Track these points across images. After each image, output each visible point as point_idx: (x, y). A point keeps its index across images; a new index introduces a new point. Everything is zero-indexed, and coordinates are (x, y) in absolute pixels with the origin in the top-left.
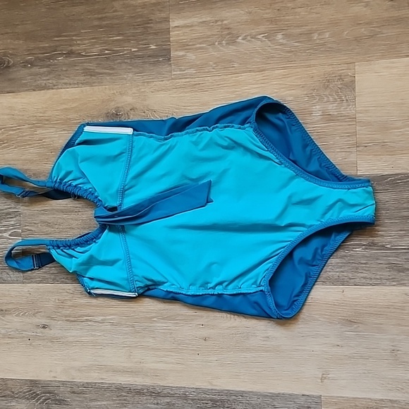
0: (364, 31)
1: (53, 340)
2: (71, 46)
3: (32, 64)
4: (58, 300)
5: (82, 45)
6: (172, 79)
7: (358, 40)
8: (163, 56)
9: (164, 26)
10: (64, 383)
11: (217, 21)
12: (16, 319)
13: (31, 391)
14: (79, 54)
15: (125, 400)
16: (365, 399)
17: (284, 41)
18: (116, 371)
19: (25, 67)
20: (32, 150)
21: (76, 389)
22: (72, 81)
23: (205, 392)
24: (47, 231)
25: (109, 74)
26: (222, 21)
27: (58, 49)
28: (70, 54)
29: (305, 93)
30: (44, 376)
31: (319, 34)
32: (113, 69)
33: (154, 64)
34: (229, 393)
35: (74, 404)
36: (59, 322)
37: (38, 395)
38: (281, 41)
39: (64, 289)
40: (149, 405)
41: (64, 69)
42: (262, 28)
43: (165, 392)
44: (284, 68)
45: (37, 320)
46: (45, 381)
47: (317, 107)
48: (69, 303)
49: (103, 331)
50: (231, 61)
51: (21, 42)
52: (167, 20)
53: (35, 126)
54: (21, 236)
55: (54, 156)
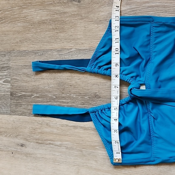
1: (27, 155)
4: (32, 128)
12: (5, 139)
20: (19, 24)
24: (27, 80)
36: (32, 143)
39: (36, 121)
45: (18, 141)
48: (39, 131)
49: (61, 152)
53: (21, 8)
54: (10, 83)
55: (33, 28)
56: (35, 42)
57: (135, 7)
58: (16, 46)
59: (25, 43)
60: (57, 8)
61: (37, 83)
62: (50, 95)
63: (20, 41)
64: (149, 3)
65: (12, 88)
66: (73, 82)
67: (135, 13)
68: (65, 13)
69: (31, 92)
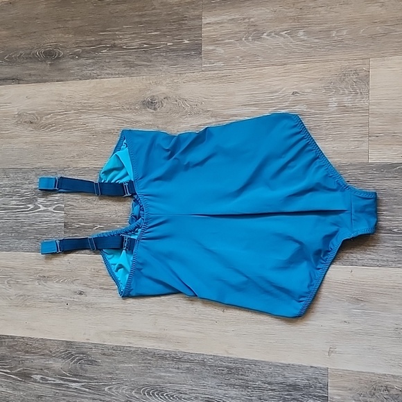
0: (379, 29)
1: (88, 305)
2: (114, 40)
3: (80, 56)
4: (94, 269)
5: (123, 40)
6: (203, 71)
7: (373, 37)
8: (195, 50)
9: (196, 22)
10: (96, 345)
11: (244, 19)
12: (57, 285)
13: (66, 351)
14: (121, 47)
15: (149, 363)
16: (369, 373)
17: (305, 38)
18: (142, 336)
19: (73, 58)
20: (76, 133)
21: (106, 351)
22: (113, 72)
23: (222, 359)
24: (86, 207)
25: (147, 66)
26: (249, 19)
27: (103, 42)
28: (113, 47)
29: (323, 85)
30: (79, 338)
31: (337, 32)
32: (151, 61)
33: (186, 57)
34: (243, 361)
35: (104, 365)
36: (94, 290)
37: (73, 355)
38: (302, 37)
40: (170, 369)
41: (107, 61)
42: (285, 26)
43: (186, 357)
44: (305, 62)
45: (75, 287)
46: (79, 343)
47: (334, 99)
50: (255, 55)
51: (71, 36)
52: (199, 17)
53: (79, 112)
54: (64, 211)
55: (95, 139)
56: (99, 157)
58: (71, 161)
59: (85, 158)
60: (126, 115)
61: (101, 211)
62: (118, 226)
63: (77, 155)
65: (66, 218)
68: (137, 122)
69: (93, 222)
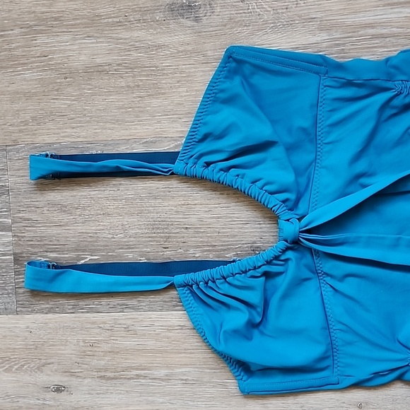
4: (84, 341)
20: (28, 75)
24: (60, 221)
36: (86, 381)
39: (94, 323)
45: (46, 378)
48: (105, 347)
49: (169, 394)
53: (32, 31)
54: (11, 231)
55: (69, 85)
56: (80, 122)
57: (342, 36)
58: (20, 131)
59: (50, 125)
60: (135, 34)
61: (91, 228)
62: (131, 256)
63: (34, 119)
64: (373, 27)
65: (16, 245)
66: (193, 220)
67: (343, 49)
68: (160, 47)
69: (77, 250)
